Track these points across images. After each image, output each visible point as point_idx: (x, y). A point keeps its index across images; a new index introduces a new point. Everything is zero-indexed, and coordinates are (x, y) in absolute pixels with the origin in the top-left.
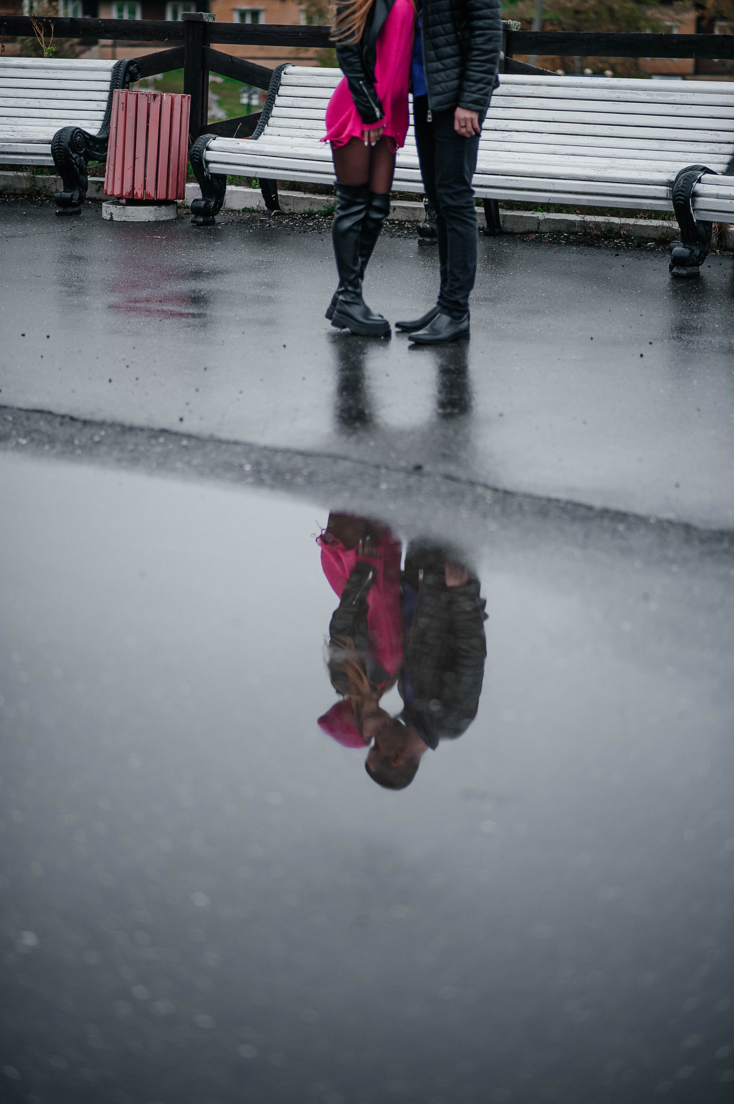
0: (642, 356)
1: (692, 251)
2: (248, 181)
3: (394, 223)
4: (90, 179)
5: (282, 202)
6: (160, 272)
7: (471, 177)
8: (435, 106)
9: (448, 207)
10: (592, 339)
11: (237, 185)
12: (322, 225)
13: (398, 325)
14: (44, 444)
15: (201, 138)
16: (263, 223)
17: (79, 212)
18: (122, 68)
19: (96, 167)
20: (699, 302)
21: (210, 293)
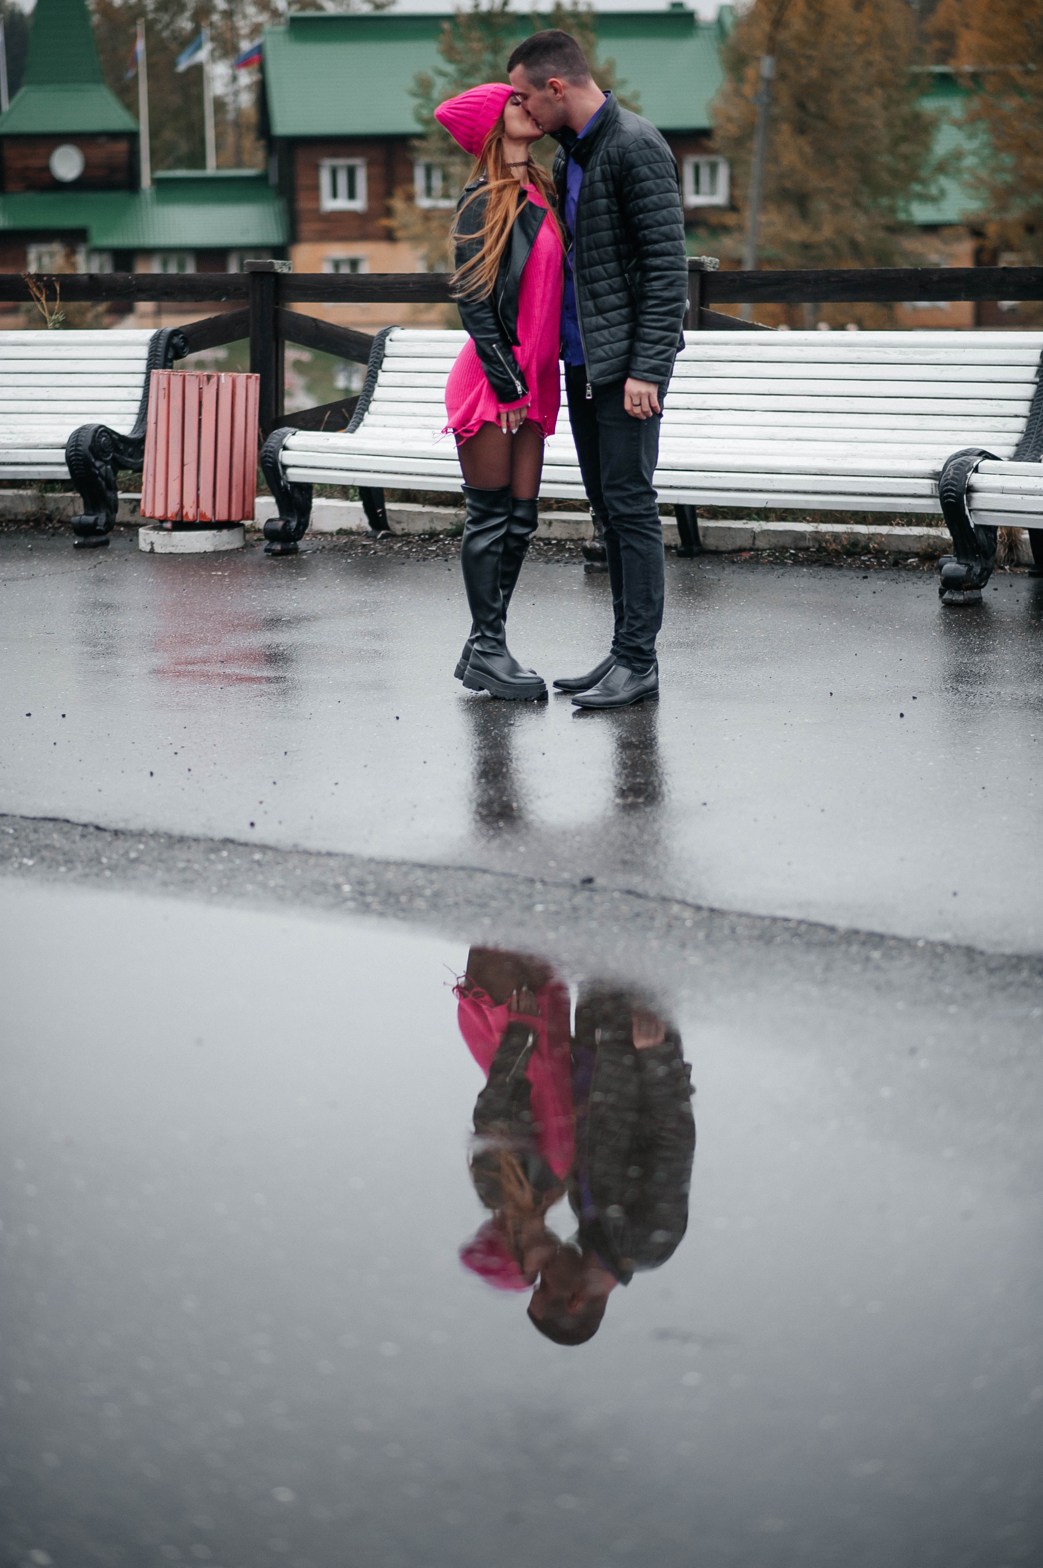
0: (902, 715)
1: (970, 569)
2: (343, 492)
3: (550, 544)
4: (121, 495)
5: (392, 519)
6: (221, 621)
7: (651, 475)
8: (596, 378)
9: (621, 517)
10: (831, 694)
11: (328, 497)
12: (449, 549)
13: (556, 684)
14: (59, 864)
15: (275, 433)
16: (366, 549)
17: (106, 543)
18: (162, 340)
19: (129, 480)
20: (982, 638)
21: (292, 648)
